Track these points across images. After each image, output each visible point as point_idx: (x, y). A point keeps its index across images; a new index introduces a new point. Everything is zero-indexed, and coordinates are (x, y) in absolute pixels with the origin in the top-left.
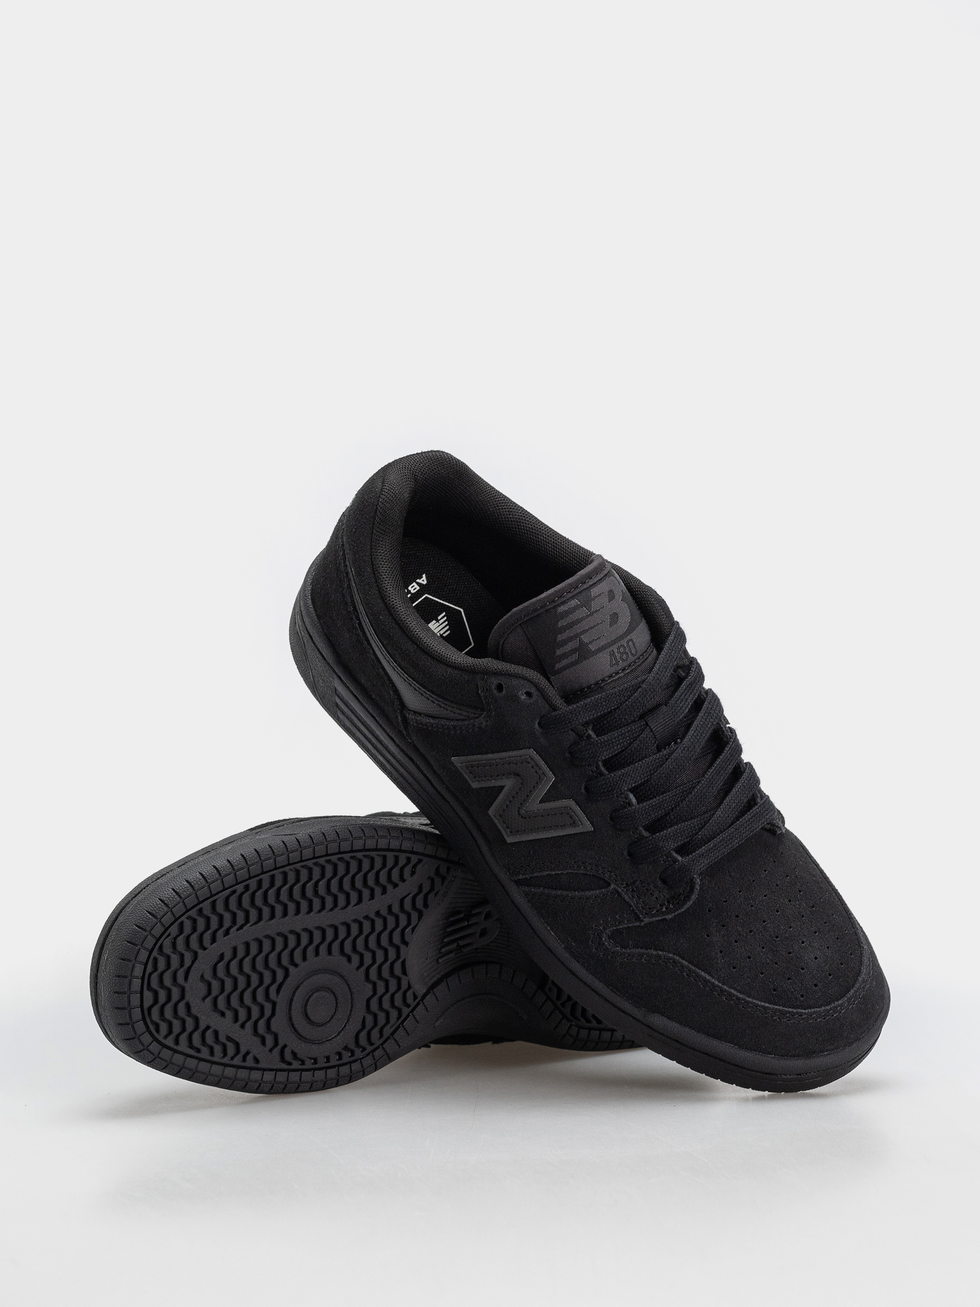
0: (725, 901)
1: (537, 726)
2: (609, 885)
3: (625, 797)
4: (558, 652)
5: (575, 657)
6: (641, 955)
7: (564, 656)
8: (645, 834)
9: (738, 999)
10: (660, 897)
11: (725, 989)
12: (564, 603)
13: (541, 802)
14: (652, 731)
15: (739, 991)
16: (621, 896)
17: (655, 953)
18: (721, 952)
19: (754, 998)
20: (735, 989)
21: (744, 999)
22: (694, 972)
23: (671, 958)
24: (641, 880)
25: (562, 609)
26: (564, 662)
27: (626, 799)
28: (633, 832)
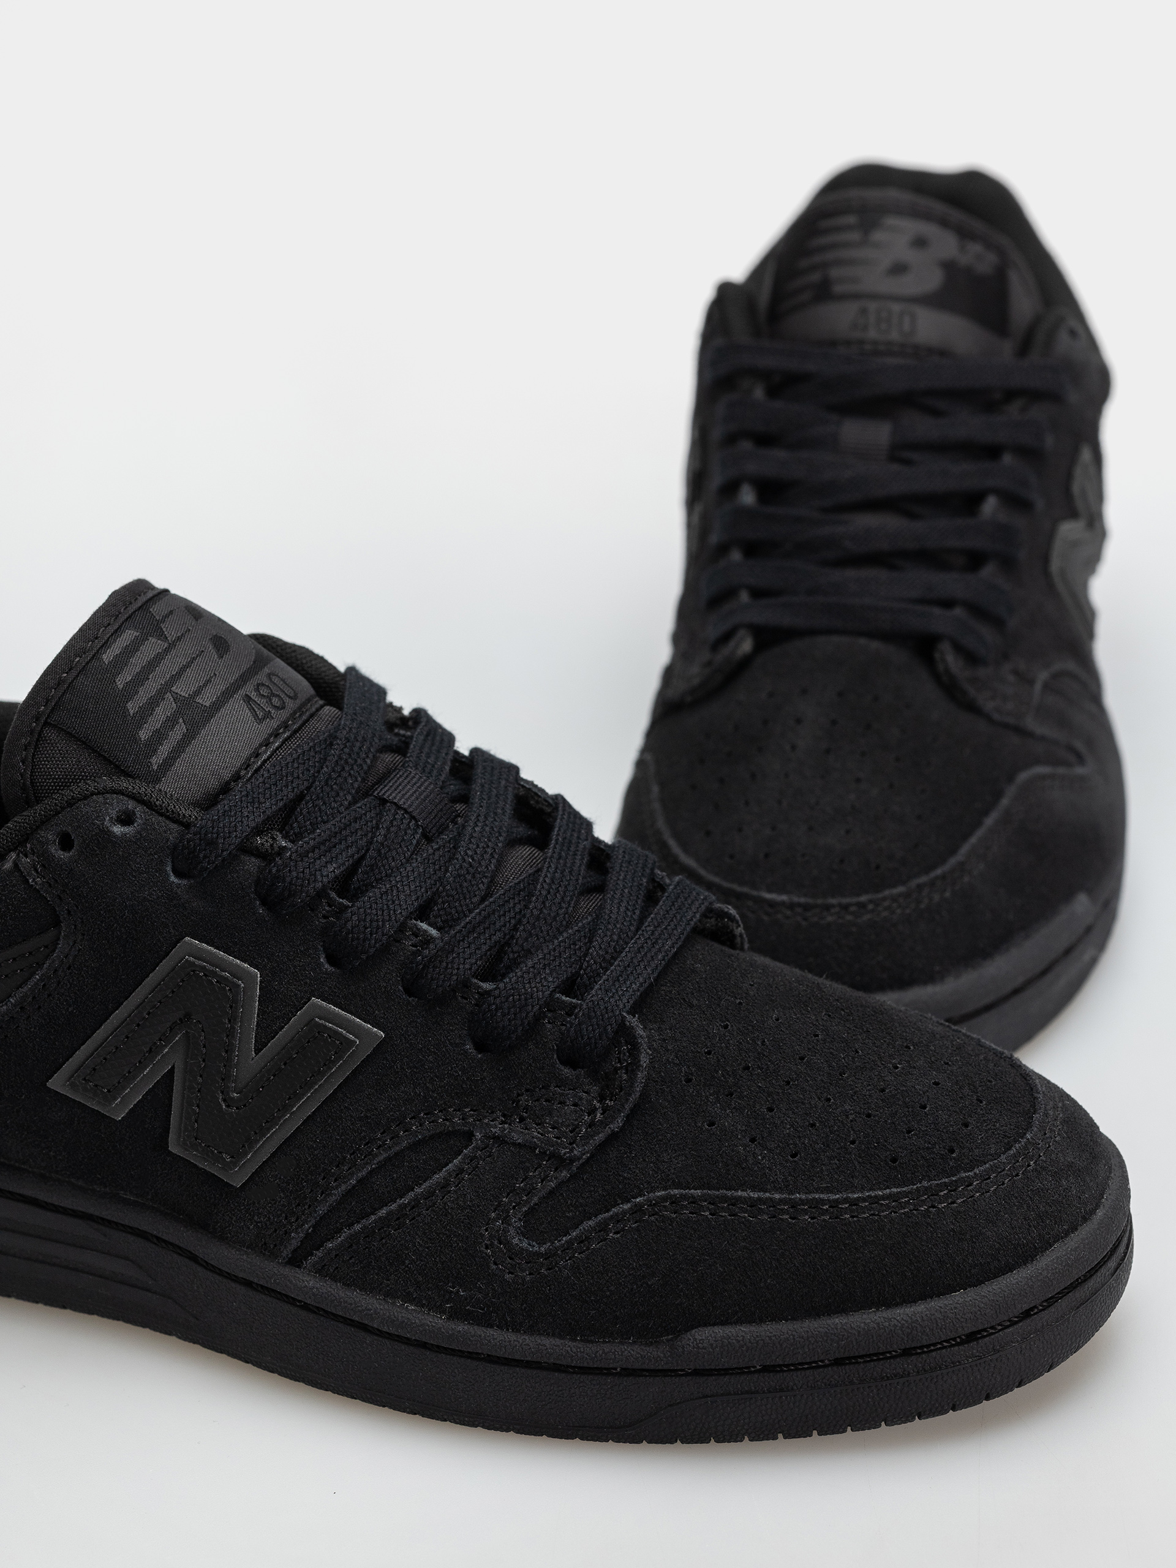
0: (709, 1053)
1: (173, 878)
2: (470, 1135)
3: (413, 934)
4: (144, 735)
5: (180, 729)
6: (603, 1228)
7: (159, 736)
8: (487, 986)
9: (834, 1204)
10: (581, 1099)
11: (800, 1199)
12: (106, 645)
13: (257, 1051)
14: (399, 807)
15: (828, 1190)
16: (506, 1142)
17: (626, 1206)
18: (753, 1140)
19: (862, 1189)
20: (818, 1190)
21: (846, 1200)
22: (724, 1199)
23: (664, 1199)
24: (527, 1090)
25: (107, 657)
26: (164, 750)
27: (417, 936)
28: (463, 997)
